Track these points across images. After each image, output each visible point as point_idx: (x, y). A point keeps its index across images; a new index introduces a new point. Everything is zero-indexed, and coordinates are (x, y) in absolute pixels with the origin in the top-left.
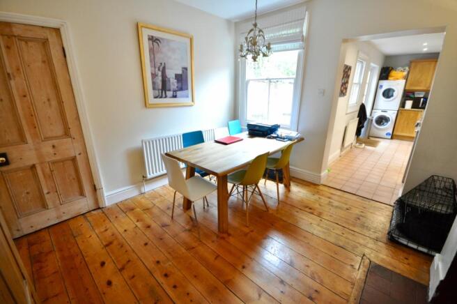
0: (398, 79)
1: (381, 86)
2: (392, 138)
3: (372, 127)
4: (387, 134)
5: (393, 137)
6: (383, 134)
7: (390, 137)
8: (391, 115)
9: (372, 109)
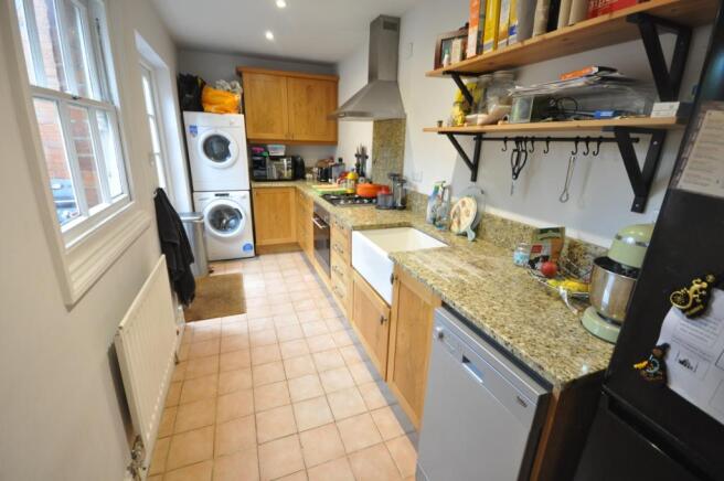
0: (227, 111)
1: (194, 129)
2: (257, 255)
3: (209, 239)
4: (244, 248)
5: (258, 250)
6: (237, 249)
7: (252, 253)
8: (240, 201)
9: (192, 191)
